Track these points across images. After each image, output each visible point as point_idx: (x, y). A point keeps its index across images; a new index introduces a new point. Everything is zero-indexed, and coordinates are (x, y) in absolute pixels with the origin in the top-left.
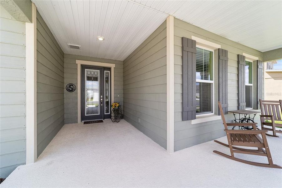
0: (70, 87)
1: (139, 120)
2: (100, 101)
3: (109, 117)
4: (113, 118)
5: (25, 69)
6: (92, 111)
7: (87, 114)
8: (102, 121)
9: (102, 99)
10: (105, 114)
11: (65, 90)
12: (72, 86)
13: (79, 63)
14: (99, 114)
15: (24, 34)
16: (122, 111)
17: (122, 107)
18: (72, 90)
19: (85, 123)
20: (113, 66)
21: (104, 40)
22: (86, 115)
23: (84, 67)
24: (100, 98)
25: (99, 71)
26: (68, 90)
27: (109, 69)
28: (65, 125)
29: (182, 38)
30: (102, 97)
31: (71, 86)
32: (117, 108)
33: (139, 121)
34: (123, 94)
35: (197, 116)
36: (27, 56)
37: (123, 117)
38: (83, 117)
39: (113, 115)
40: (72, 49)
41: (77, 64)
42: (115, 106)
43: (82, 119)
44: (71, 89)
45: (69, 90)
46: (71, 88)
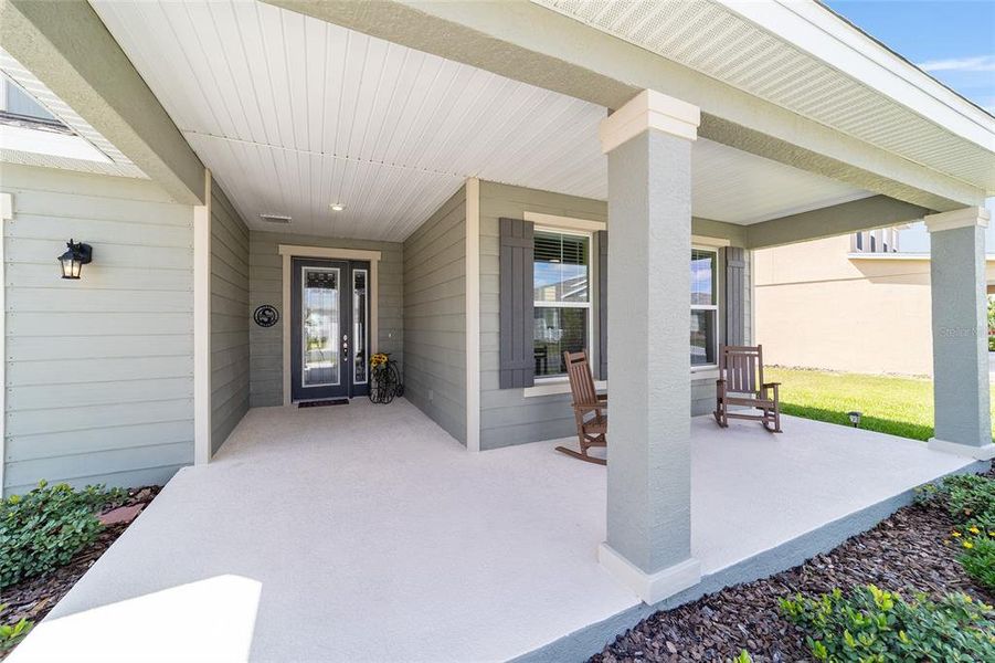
0: (264, 313)
1: (431, 394)
2: (342, 348)
3: (366, 391)
4: (375, 392)
5: (192, 291)
6: (321, 375)
7: (307, 383)
8: (346, 402)
9: (345, 345)
10: (355, 383)
11: (252, 321)
12: (270, 311)
13: (287, 251)
14: (339, 383)
15: (191, 227)
16: (401, 376)
17: (400, 365)
18: (269, 321)
19: (301, 405)
20: (374, 257)
21: (344, 208)
22: (303, 386)
23: (297, 262)
24: (342, 342)
25: (339, 270)
26: (259, 322)
27: (366, 264)
28: (253, 410)
29: (500, 219)
30: (345, 338)
31: (267, 312)
32: (383, 366)
33: (431, 397)
34: (404, 329)
35: (536, 381)
36: (195, 268)
37: (401, 391)
38: (297, 392)
39: (374, 384)
40: (270, 223)
41: (281, 256)
42: (379, 363)
43: (294, 397)
44: (266, 320)
45: (263, 321)
46: (268, 318)
